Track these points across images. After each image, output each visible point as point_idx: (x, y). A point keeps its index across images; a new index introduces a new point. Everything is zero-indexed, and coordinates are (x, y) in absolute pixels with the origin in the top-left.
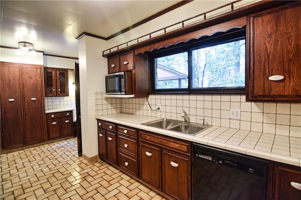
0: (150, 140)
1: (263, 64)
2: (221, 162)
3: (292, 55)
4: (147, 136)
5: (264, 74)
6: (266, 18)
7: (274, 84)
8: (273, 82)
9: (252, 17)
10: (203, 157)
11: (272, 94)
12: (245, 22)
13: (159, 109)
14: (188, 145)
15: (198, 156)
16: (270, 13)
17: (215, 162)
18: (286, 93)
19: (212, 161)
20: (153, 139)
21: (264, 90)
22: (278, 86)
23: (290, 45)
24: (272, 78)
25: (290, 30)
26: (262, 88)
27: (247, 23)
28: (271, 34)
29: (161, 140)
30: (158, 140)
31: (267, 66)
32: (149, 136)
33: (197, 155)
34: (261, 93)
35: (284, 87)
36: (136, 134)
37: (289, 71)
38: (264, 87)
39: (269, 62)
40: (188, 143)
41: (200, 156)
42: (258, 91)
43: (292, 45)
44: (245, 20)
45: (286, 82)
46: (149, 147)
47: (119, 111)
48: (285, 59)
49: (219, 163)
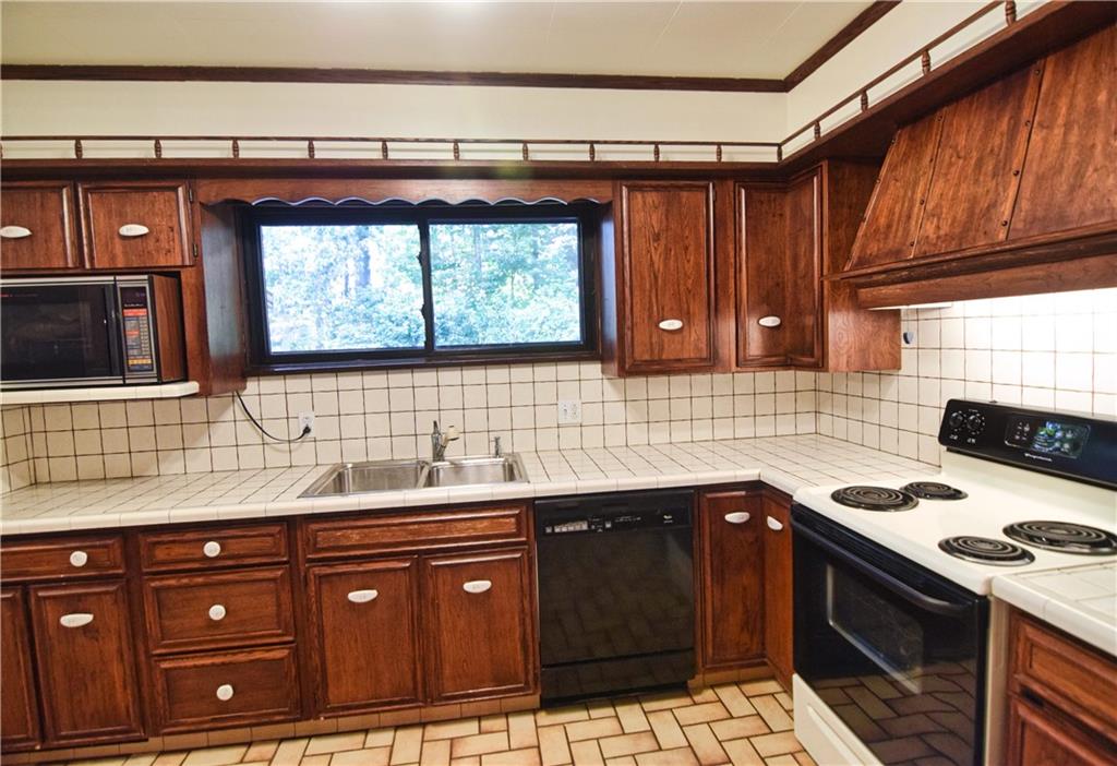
0: (367, 541)
1: (647, 293)
2: (608, 526)
3: (690, 281)
4: (350, 531)
5: (650, 316)
6: (652, 197)
7: (666, 338)
8: (666, 334)
9: (626, 186)
10: (564, 530)
11: (664, 357)
12: (610, 194)
13: (307, 430)
14: (517, 512)
15: (553, 530)
16: (656, 188)
17: (595, 530)
18: (686, 356)
19: (589, 531)
20: (379, 536)
21: (652, 350)
22: (673, 342)
23: (688, 261)
24: (664, 325)
25: (687, 233)
26: (648, 346)
27: (614, 196)
28: (659, 234)
29: (416, 527)
30: (405, 530)
31: (654, 300)
32: (356, 531)
33: (549, 530)
34: (647, 357)
35: (682, 343)
36: (283, 542)
37: (688, 313)
38: (651, 344)
39: (657, 290)
40: (516, 507)
41: (557, 530)
42: (642, 354)
43: (691, 262)
44: (610, 189)
45: (685, 333)
46: (361, 569)
47: (22, 478)
48: (682, 288)
49: (604, 528)
